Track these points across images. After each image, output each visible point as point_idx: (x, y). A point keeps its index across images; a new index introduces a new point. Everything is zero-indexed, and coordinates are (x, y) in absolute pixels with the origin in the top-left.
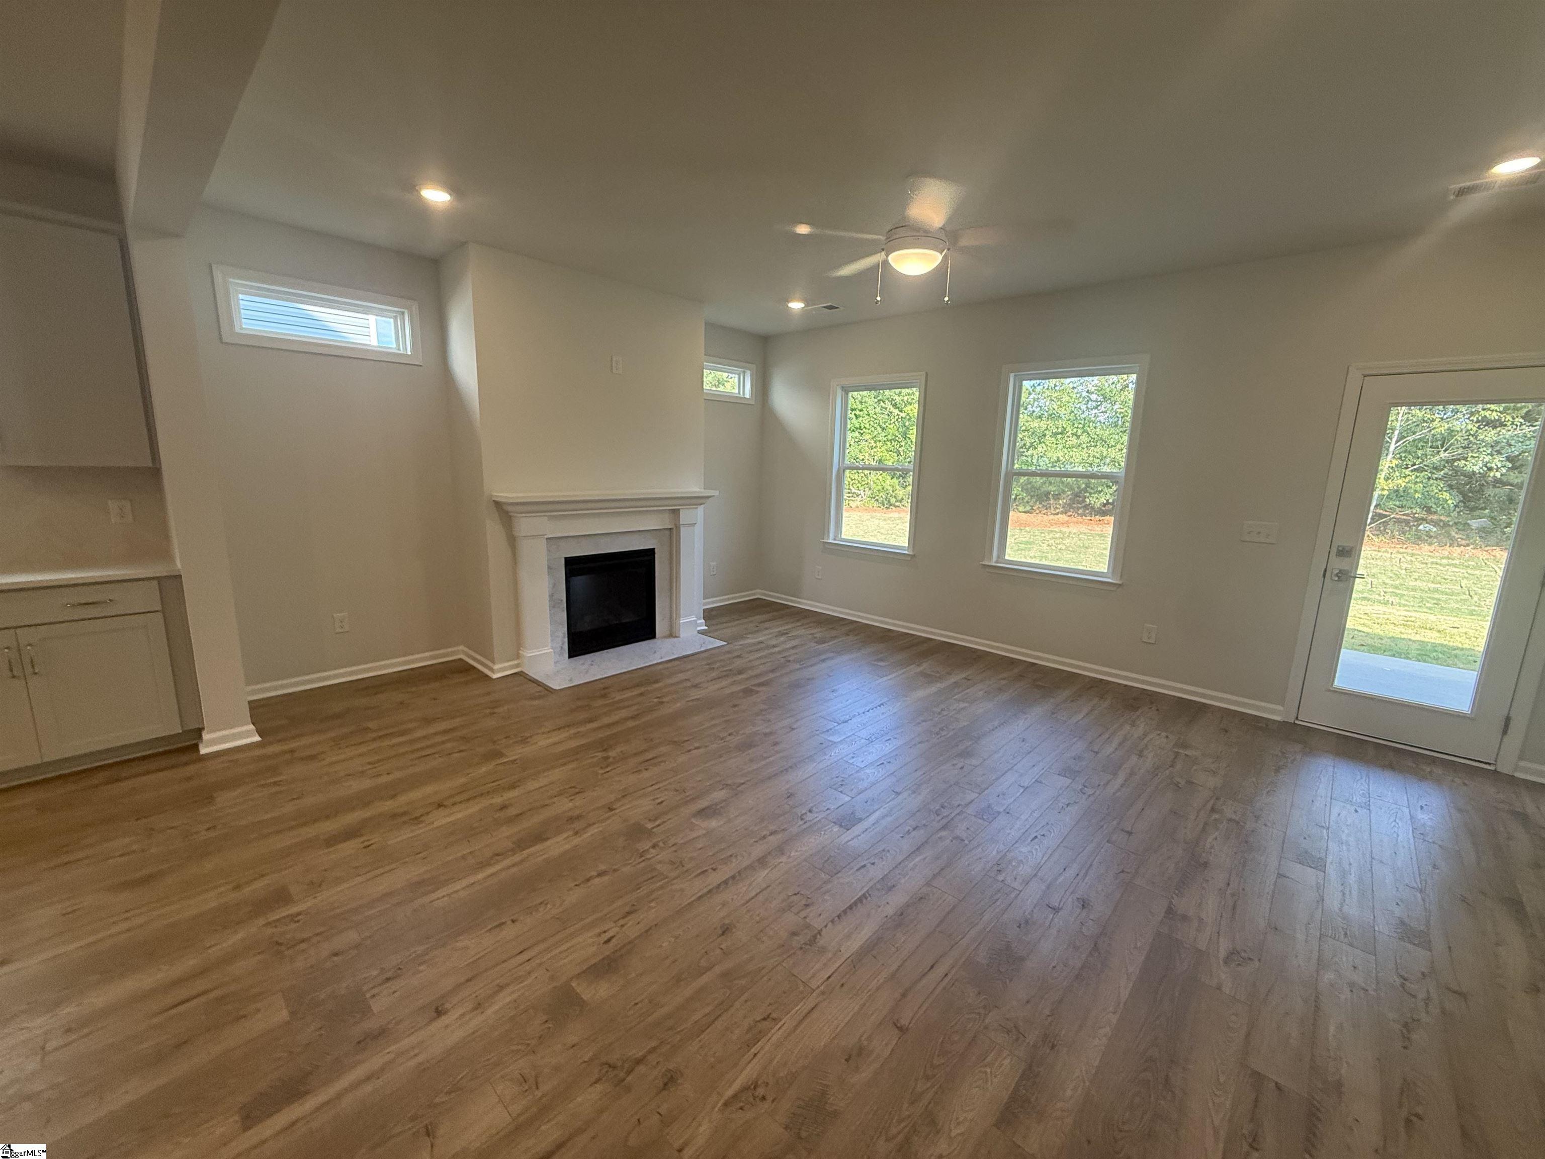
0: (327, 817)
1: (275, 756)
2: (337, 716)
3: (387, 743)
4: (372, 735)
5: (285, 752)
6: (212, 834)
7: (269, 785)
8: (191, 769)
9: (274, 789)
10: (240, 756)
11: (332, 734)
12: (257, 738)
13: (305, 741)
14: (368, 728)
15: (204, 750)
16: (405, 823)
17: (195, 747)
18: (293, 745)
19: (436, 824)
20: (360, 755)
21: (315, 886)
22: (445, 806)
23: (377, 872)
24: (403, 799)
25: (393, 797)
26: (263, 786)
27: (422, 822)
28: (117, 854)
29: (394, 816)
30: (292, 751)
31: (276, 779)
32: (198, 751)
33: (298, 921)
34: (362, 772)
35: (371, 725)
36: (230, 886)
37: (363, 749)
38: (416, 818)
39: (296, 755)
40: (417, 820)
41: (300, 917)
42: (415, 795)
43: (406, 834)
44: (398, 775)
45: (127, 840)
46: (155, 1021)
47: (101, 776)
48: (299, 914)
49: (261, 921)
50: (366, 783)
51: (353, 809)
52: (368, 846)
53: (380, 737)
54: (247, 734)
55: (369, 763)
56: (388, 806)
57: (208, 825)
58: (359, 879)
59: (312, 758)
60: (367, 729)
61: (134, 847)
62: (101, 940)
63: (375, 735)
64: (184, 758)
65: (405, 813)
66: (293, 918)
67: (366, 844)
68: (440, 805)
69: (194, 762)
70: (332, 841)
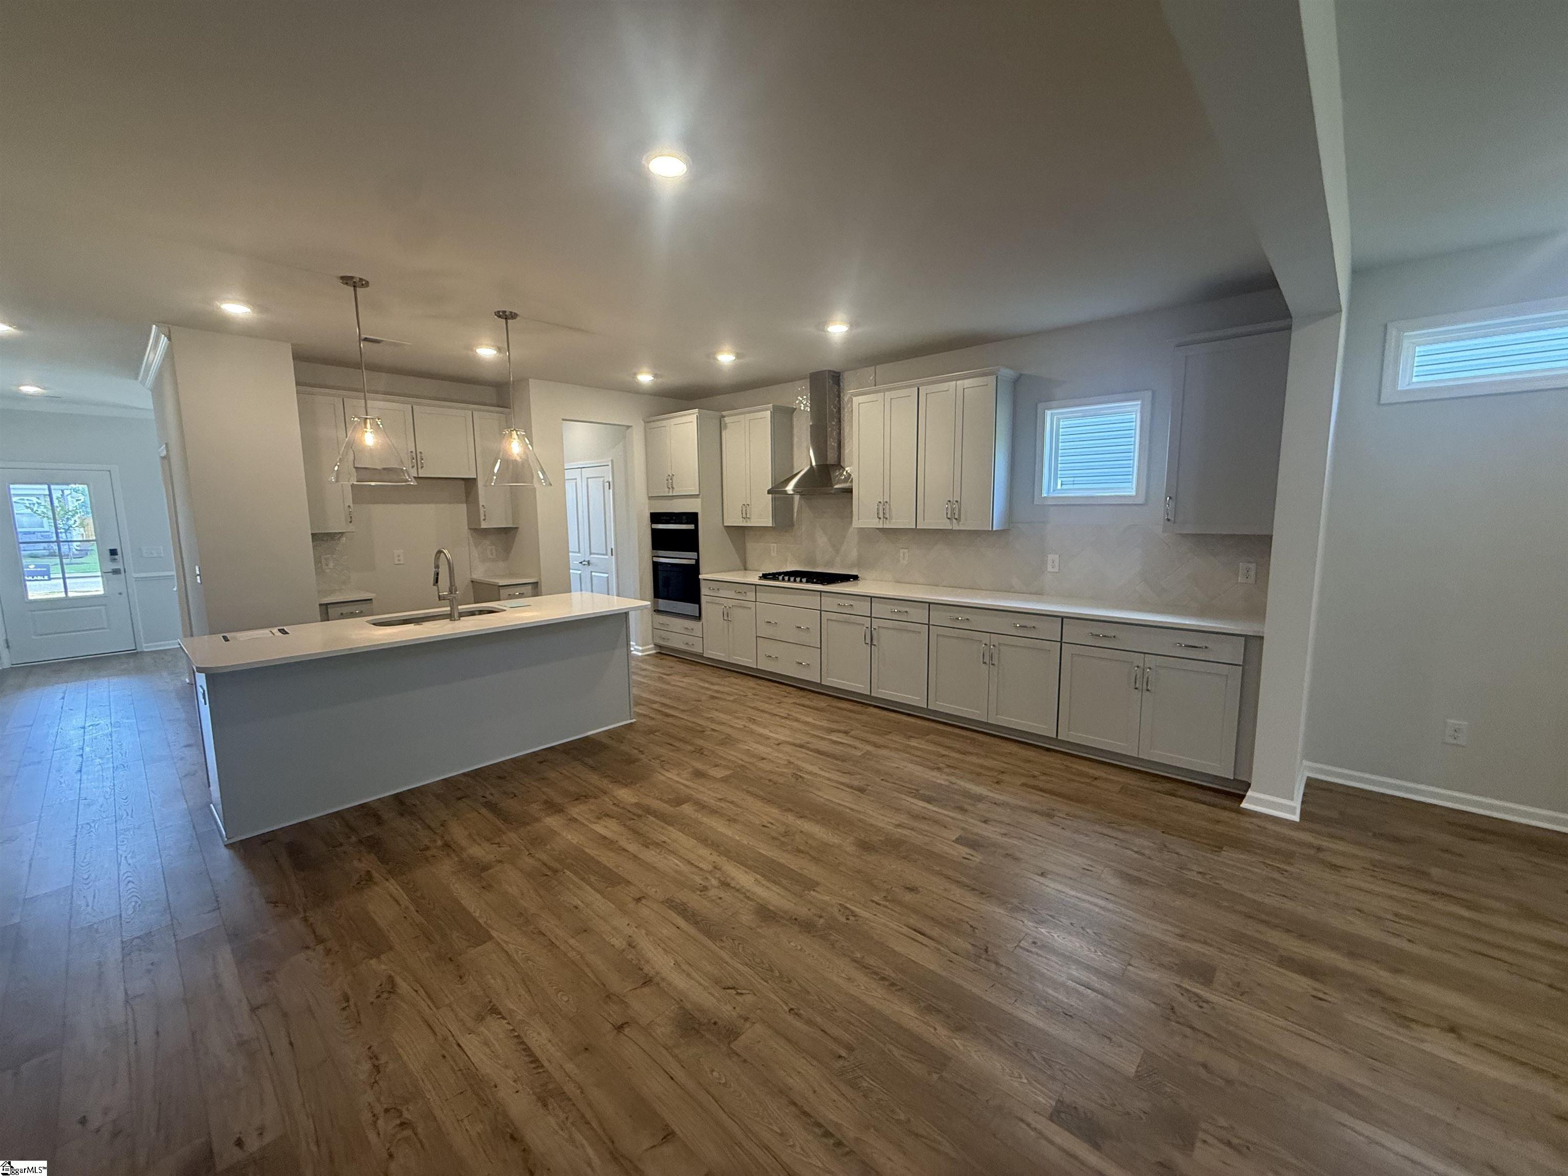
0: (1302, 936)
1: (1301, 844)
2: (1396, 839)
3: (1439, 905)
4: (1425, 885)
5: (1310, 846)
6: (1199, 878)
7: (1274, 868)
8: (1225, 815)
9: (1276, 875)
10: (1270, 826)
11: (1377, 856)
12: (1296, 818)
13: (1341, 846)
14: (1428, 875)
15: (1244, 805)
16: (1383, 1010)
17: (1242, 797)
18: (1325, 843)
19: (1427, 1047)
20: (1391, 897)
21: (1239, 991)
22: (1460, 1037)
23: (1308, 1034)
24: (1405, 982)
25: (1396, 971)
26: (1267, 865)
27: (1408, 1027)
28: (1136, 849)
29: (1376, 992)
30: (1319, 849)
31: (1285, 867)
32: (1241, 802)
33: (1201, 1007)
34: (1380, 918)
35: (1435, 872)
36: (1178, 931)
37: (1396, 892)
38: (1405, 1018)
39: (1321, 855)
40: (1405, 1021)
41: (1204, 1005)
42: (1429, 990)
43: (1374, 1023)
44: (1425, 952)
45: (1146, 843)
46: (1070, 983)
47: (1168, 786)
48: (1207, 1002)
49: (1177, 980)
50: (1372, 933)
51: (1335, 948)
52: (1321, 999)
53: (1434, 893)
54: (1292, 810)
55: (1396, 915)
56: (1382, 976)
57: (1201, 870)
58: (1281, 1022)
59: (1335, 867)
60: (1425, 875)
61: (1147, 852)
62: (1084, 900)
63: (1432, 887)
64: (1227, 803)
65: (1393, 1000)
66: (1200, 1001)
67: (1321, 995)
68: (1452, 1030)
69: (1231, 810)
70: (1287, 962)
